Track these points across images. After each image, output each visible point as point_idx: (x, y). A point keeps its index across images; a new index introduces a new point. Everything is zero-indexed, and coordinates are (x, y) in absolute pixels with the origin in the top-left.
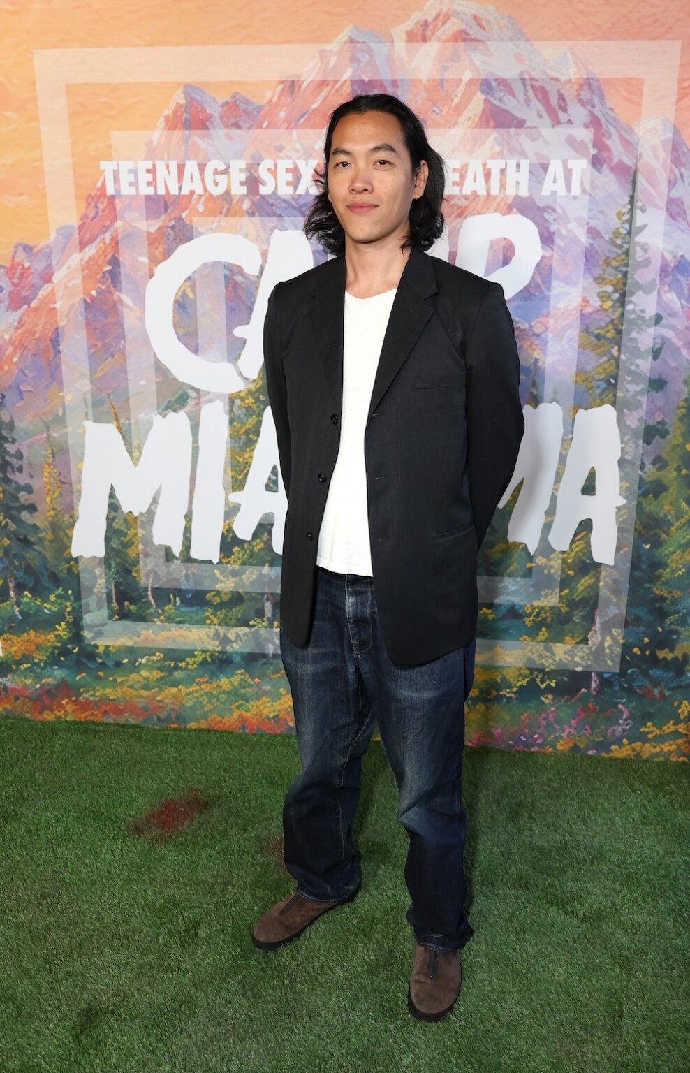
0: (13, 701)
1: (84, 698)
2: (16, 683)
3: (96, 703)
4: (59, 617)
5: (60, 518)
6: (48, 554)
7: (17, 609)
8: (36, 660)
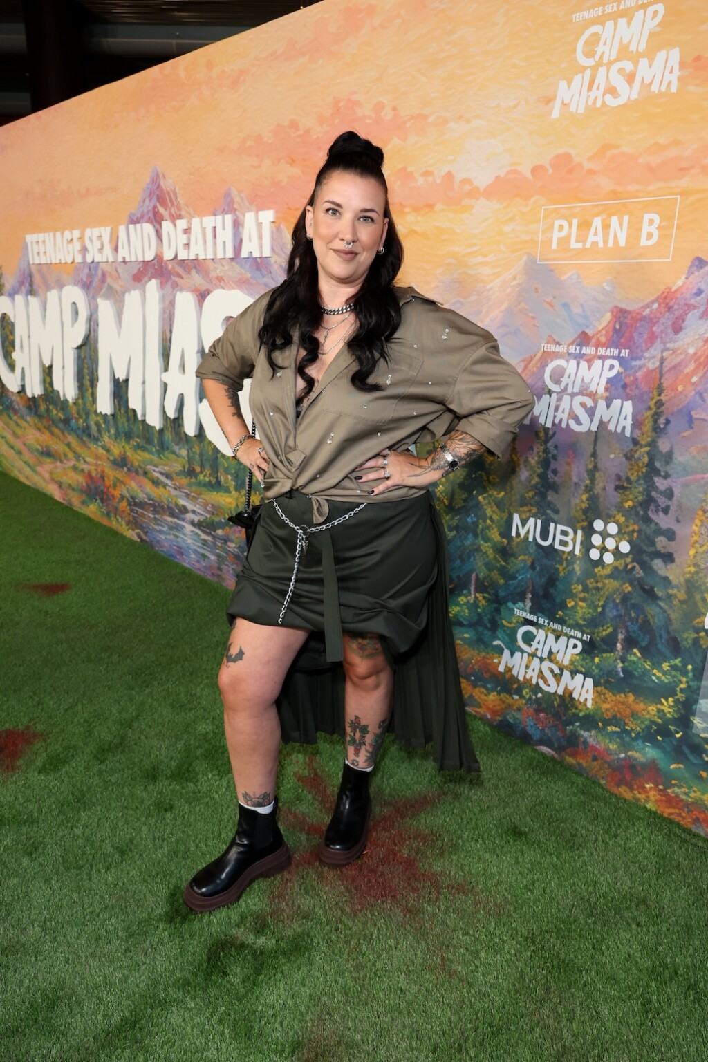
0: (590, 759)
1: (673, 792)
2: (598, 743)
3: (687, 805)
4: (669, 691)
5: (701, 578)
6: (673, 616)
7: (620, 665)
8: (627, 727)
